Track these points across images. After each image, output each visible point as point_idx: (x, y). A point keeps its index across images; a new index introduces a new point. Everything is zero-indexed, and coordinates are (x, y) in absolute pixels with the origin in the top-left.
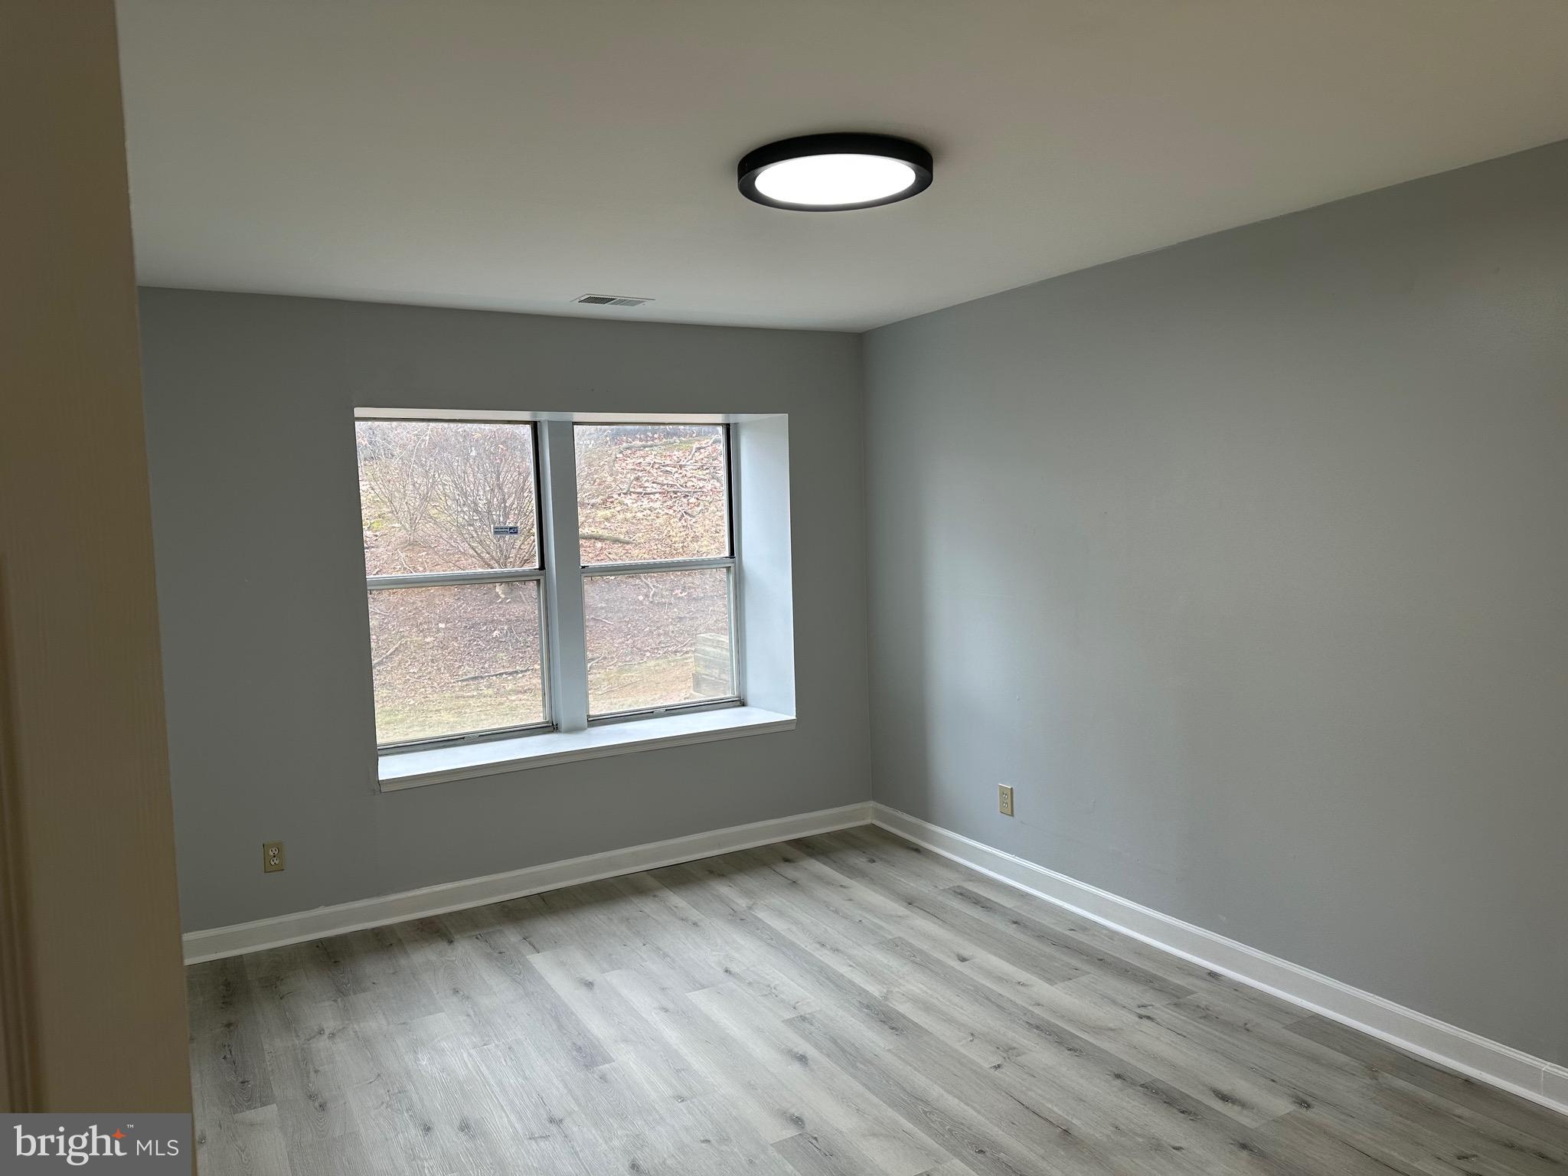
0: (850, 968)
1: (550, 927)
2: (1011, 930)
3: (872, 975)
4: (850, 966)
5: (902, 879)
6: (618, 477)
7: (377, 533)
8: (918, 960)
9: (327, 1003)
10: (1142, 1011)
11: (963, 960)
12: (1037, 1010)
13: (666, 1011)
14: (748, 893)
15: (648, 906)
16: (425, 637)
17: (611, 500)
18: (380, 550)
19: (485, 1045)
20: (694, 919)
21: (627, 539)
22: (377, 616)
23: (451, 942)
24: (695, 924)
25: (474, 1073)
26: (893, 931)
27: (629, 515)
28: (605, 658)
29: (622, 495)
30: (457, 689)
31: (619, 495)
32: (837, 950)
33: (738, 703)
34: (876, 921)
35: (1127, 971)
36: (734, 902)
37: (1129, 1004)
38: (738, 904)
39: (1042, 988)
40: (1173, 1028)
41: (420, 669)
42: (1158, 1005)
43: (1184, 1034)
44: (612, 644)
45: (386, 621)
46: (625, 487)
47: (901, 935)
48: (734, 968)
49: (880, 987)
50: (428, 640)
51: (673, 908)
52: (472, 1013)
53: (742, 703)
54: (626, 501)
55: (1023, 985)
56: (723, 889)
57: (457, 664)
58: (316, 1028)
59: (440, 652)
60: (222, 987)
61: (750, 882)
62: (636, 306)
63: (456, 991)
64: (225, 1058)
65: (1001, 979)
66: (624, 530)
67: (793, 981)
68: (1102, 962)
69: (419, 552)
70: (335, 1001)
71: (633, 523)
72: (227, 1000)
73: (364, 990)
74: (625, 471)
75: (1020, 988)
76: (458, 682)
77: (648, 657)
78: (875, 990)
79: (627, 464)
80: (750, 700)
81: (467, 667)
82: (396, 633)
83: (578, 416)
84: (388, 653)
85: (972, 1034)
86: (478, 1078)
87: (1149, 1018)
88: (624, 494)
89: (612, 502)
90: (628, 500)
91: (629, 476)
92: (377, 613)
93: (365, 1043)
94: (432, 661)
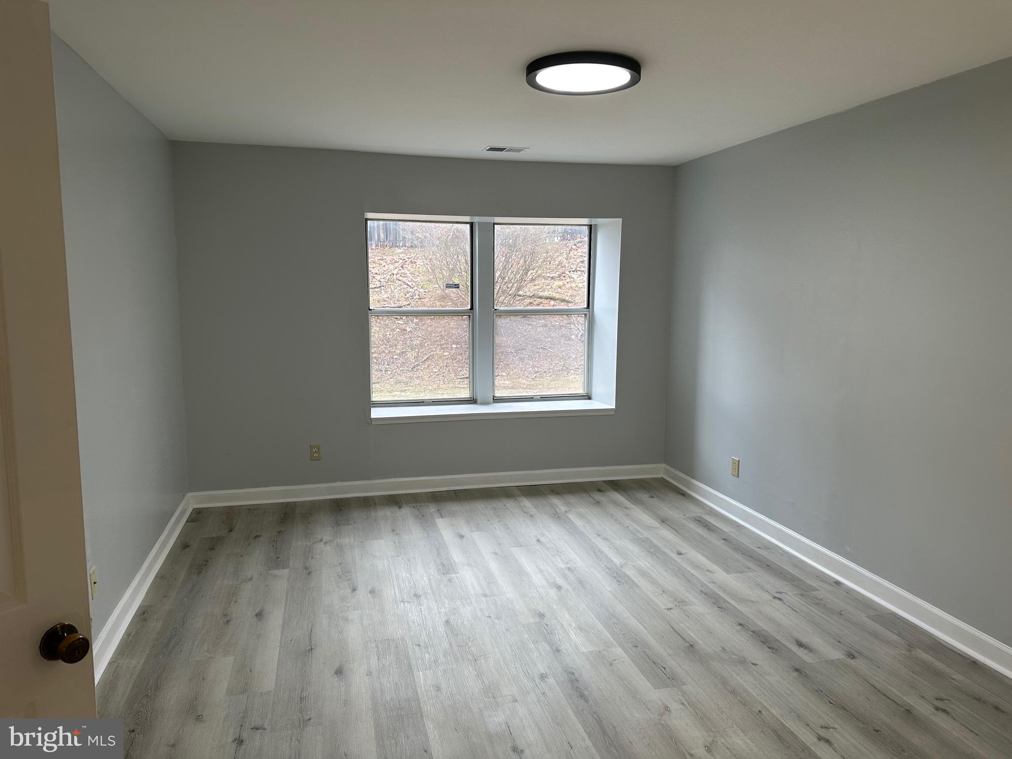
0: (610, 549)
1: (454, 507)
2: (720, 544)
3: (620, 554)
4: (610, 548)
5: (665, 509)
6: (571, 261)
7: (426, 290)
8: (652, 550)
9: (329, 528)
10: (777, 595)
11: (679, 554)
12: (711, 586)
13: (496, 554)
14: (567, 504)
15: (510, 504)
16: (444, 352)
17: (564, 275)
18: (426, 300)
19: (397, 557)
20: (532, 513)
21: (570, 300)
22: (420, 338)
23: (400, 507)
24: (531, 516)
25: (386, 568)
26: (646, 534)
27: (574, 285)
28: (545, 372)
29: (572, 272)
30: (457, 383)
31: (570, 272)
32: (607, 539)
33: (587, 397)
34: (638, 528)
35: (781, 573)
36: (558, 508)
37: (772, 591)
38: (560, 509)
39: (720, 575)
40: (792, 607)
41: (439, 370)
42: (790, 594)
43: (797, 610)
44: (551, 364)
45: (424, 341)
46: (574, 267)
47: (649, 536)
48: (543, 540)
49: (621, 560)
50: (446, 354)
51: (523, 506)
52: (397, 542)
53: (589, 398)
54: (573, 276)
55: (711, 572)
56: (556, 501)
57: (460, 369)
58: (319, 539)
59: (451, 361)
60: (283, 515)
61: (572, 499)
62: (521, 152)
63: (393, 531)
64: (273, 546)
65: (697, 567)
66: (569, 294)
67: (573, 551)
68: (768, 567)
69: (448, 302)
70: (333, 527)
71: (575, 290)
72: (283, 521)
73: (349, 525)
74: (576, 257)
75: (708, 573)
76: (458, 379)
77: (572, 373)
78: (617, 561)
79: (578, 252)
80: (593, 396)
81: (465, 371)
82: (429, 349)
83: (498, 220)
84: (423, 360)
85: (664, 591)
86: (387, 571)
87: (780, 599)
88: (573, 271)
89: (564, 276)
90: (574, 275)
91: (578, 260)
92: (419, 337)
93: (340, 548)
94: (446, 366)
